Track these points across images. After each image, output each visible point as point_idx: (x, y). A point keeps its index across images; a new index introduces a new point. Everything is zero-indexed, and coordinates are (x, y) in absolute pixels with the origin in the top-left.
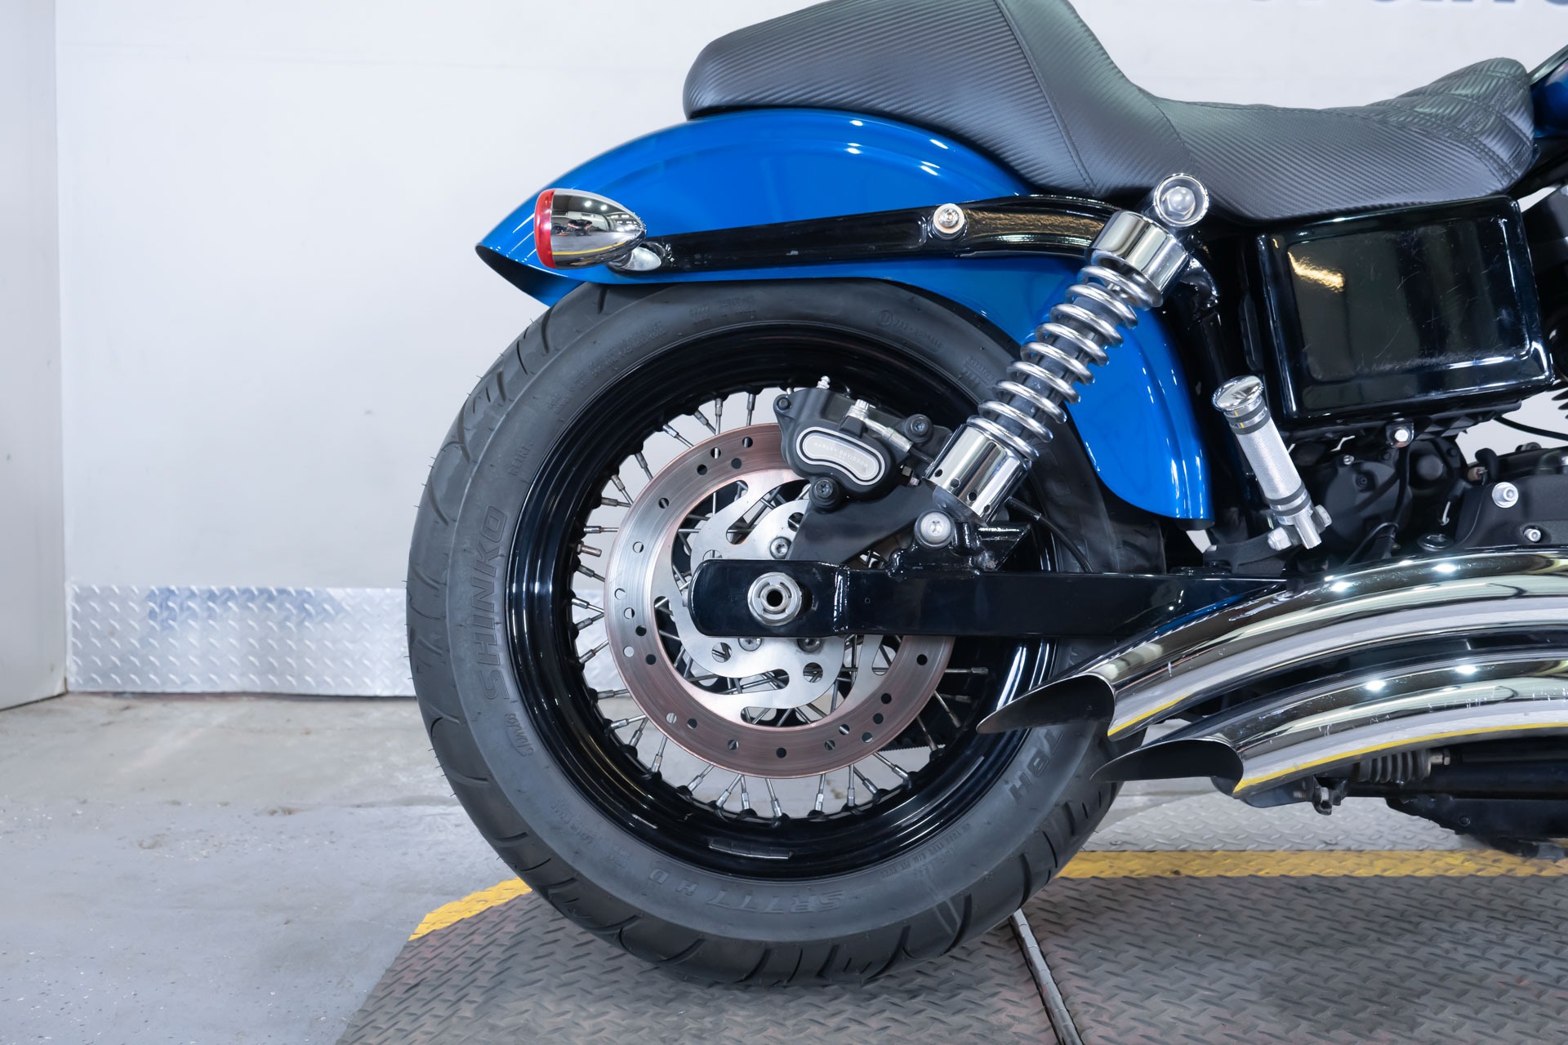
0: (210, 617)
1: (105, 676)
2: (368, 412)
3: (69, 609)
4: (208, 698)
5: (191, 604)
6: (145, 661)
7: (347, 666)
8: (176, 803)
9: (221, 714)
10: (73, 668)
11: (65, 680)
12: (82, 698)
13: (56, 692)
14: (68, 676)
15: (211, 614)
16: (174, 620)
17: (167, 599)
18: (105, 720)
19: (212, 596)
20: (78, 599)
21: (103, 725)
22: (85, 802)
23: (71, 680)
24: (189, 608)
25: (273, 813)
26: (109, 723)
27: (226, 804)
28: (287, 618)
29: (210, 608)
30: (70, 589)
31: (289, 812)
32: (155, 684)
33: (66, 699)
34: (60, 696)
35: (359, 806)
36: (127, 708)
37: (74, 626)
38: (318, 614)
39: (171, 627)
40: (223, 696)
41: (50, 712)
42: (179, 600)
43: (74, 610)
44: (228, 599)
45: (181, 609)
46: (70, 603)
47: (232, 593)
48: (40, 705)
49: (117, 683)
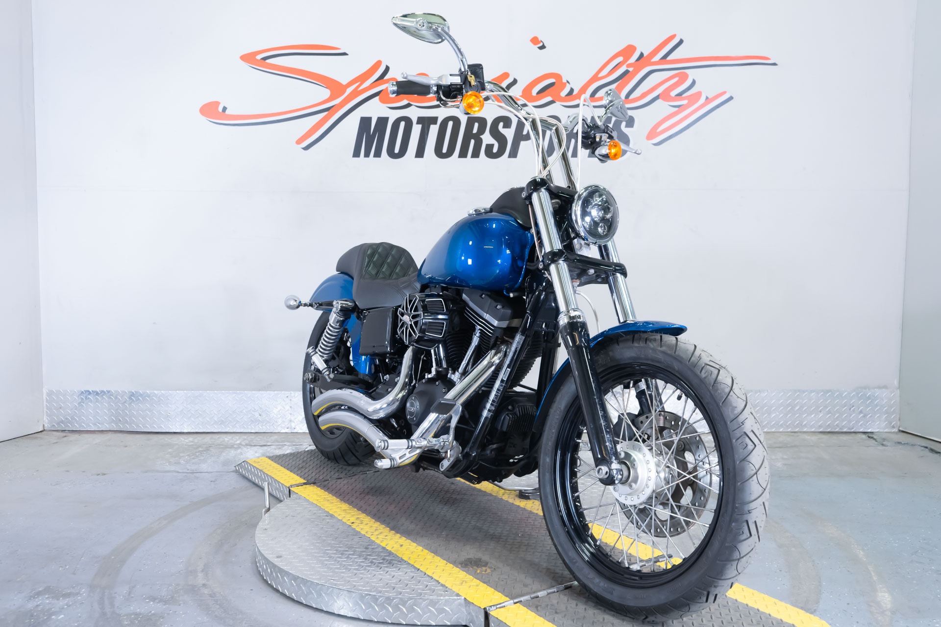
0: (96, 401)
1: (58, 424)
2: (154, 323)
3: (45, 398)
4: (96, 433)
5: (89, 397)
6: (73, 418)
7: (148, 420)
8: (68, 471)
9: (98, 439)
10: (47, 421)
11: (44, 425)
12: (49, 433)
13: (40, 431)
14: (45, 424)
15: (97, 401)
16: (83, 403)
18: (55, 441)
19: (97, 394)
20: (47, 393)
21: (54, 443)
22: (38, 471)
23: (46, 425)
24: (89, 398)
25: (98, 475)
26: (57, 443)
27: (84, 472)
28: (125, 402)
29: (96, 398)
30: (45, 391)
31: (105, 474)
32: (77, 427)
33: (43, 433)
34: (41, 432)
35: (128, 473)
36: (65, 436)
37: (46, 405)
38: (137, 400)
39: (83, 406)
40: (102, 431)
41: (36, 438)
43: (46, 399)
44: (103, 395)
45: (86, 399)
46: (45, 396)
47: (104, 392)
48: (34, 435)
49: (63, 427)
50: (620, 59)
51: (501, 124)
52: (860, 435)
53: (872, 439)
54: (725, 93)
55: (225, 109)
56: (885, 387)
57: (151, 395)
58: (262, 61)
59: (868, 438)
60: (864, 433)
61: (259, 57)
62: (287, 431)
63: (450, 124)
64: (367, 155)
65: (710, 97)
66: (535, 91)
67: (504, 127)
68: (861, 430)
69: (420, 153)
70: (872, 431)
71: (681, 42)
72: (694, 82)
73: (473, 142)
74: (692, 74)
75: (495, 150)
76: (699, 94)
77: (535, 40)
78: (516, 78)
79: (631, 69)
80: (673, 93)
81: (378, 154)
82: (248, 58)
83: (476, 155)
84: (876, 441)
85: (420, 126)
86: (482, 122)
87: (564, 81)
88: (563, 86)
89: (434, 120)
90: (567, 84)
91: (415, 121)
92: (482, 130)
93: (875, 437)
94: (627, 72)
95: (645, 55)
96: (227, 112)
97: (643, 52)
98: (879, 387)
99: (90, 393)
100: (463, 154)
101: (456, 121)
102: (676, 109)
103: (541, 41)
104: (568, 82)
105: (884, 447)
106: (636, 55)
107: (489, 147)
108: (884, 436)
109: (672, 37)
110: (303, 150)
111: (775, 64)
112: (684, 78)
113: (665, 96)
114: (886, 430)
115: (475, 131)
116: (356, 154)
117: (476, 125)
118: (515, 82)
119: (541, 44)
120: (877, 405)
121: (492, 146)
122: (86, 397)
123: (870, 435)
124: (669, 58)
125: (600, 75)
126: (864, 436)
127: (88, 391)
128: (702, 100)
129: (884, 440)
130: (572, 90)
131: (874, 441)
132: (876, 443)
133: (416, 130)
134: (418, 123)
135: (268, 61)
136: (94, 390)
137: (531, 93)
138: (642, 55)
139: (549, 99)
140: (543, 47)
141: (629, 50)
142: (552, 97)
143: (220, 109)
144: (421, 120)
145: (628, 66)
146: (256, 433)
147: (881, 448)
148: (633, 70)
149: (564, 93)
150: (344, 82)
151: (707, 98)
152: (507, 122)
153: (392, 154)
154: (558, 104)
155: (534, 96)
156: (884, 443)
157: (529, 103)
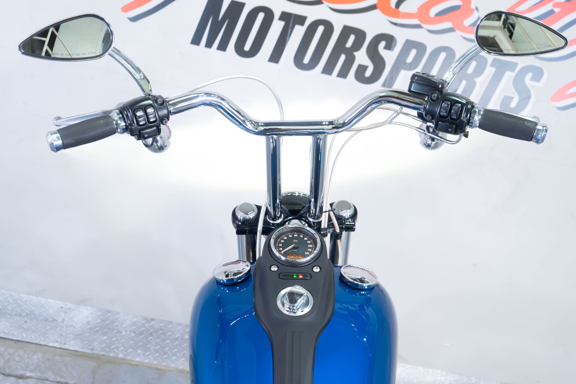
51: (383, 44)
62: (56, 345)
63: (321, 29)
64: (209, 44)
66: (433, 11)
67: (386, 48)
69: (275, 57)
73: (343, 57)
75: (368, 73)
79: (557, 10)
81: (223, 47)
83: (343, 74)
85: (282, 24)
86: (360, 35)
87: (473, 6)
88: (470, 12)
89: (301, 20)
90: (476, 11)
91: (277, 15)
92: (357, 46)
94: (551, 12)
100: (328, 70)
101: (329, 27)
104: (477, 9)
107: (362, 69)
110: (129, 21)
115: (349, 44)
116: (196, 41)
117: (352, 38)
121: (365, 68)
133: (277, 27)
134: (281, 19)
137: (429, 13)
139: (448, 25)
142: (453, 24)
144: (285, 16)
146: (18, 341)
148: (560, 12)
149: (468, 22)
152: (390, 41)
153: (239, 49)
154: (458, 33)
155: (430, 17)
157: (423, 25)
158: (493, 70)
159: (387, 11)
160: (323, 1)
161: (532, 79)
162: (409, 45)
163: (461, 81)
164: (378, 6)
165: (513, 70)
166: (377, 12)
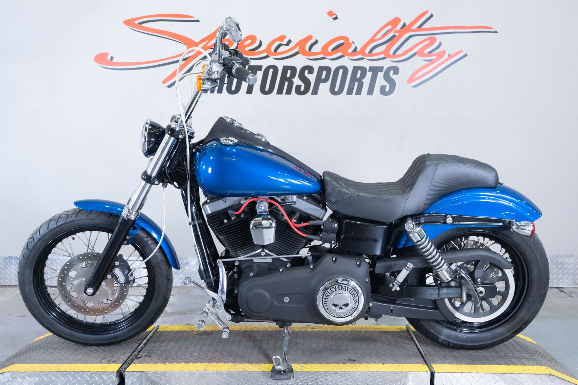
2: (59, 209)
16: (7, 265)
17: (6, 259)
24: (11, 262)
25: (20, 317)
31: (25, 316)
32: (2, 282)
39: (6, 267)
42: (9, 260)
45: (9, 262)
50: (390, 27)
51: (307, 71)
52: (554, 290)
53: (563, 293)
54: (461, 51)
55: (112, 58)
56: (571, 256)
57: (57, 260)
58: (139, 25)
59: (560, 291)
60: (557, 288)
61: (137, 22)
63: (271, 71)
64: (212, 92)
65: (451, 54)
66: (330, 49)
67: (309, 73)
68: (555, 286)
69: (250, 91)
70: (563, 287)
71: (432, 16)
72: (440, 44)
73: (286, 83)
74: (439, 38)
75: (302, 89)
76: (444, 52)
77: (330, 13)
78: (317, 39)
79: (397, 34)
80: (426, 51)
81: (220, 91)
82: (129, 23)
83: (289, 92)
84: (566, 294)
86: (293, 69)
87: (351, 42)
88: (350, 45)
89: (259, 68)
90: (353, 44)
92: (293, 75)
93: (565, 291)
94: (394, 36)
95: (407, 24)
96: (114, 60)
97: (405, 22)
98: (567, 256)
99: (12, 258)
100: (280, 92)
101: (275, 68)
102: (428, 62)
103: (335, 14)
104: (353, 43)
105: (572, 298)
106: (400, 25)
107: (298, 87)
108: (571, 290)
109: (426, 12)
110: (167, 88)
111: (496, 32)
112: (433, 41)
113: (420, 53)
114: (572, 286)
115: (288, 76)
117: (289, 72)
118: (316, 42)
119: (335, 16)
120: (566, 269)
121: (300, 86)
122: (9, 261)
123: (561, 290)
124: (424, 27)
125: (376, 38)
126: (557, 290)
127: (11, 257)
128: (446, 56)
129: (571, 293)
130: (356, 48)
131: (564, 294)
132: (566, 295)
135: (143, 25)
136: (15, 256)
137: (328, 50)
138: (404, 24)
139: (340, 54)
140: (336, 18)
141: (396, 21)
142: (342, 53)
143: (109, 58)
144: (250, 68)
145: (395, 32)
147: (570, 298)
148: (399, 35)
149: (350, 50)
150: (197, 40)
151: (449, 55)
153: (230, 91)
154: (346, 58)
155: (329, 52)
156: (571, 295)
157: (326, 57)
158: (371, 73)
159: (305, 54)
160: (270, 56)
161: (394, 74)
162: (321, 69)
163: (355, 83)
164: (299, 52)
165: (382, 71)
166: (299, 56)
